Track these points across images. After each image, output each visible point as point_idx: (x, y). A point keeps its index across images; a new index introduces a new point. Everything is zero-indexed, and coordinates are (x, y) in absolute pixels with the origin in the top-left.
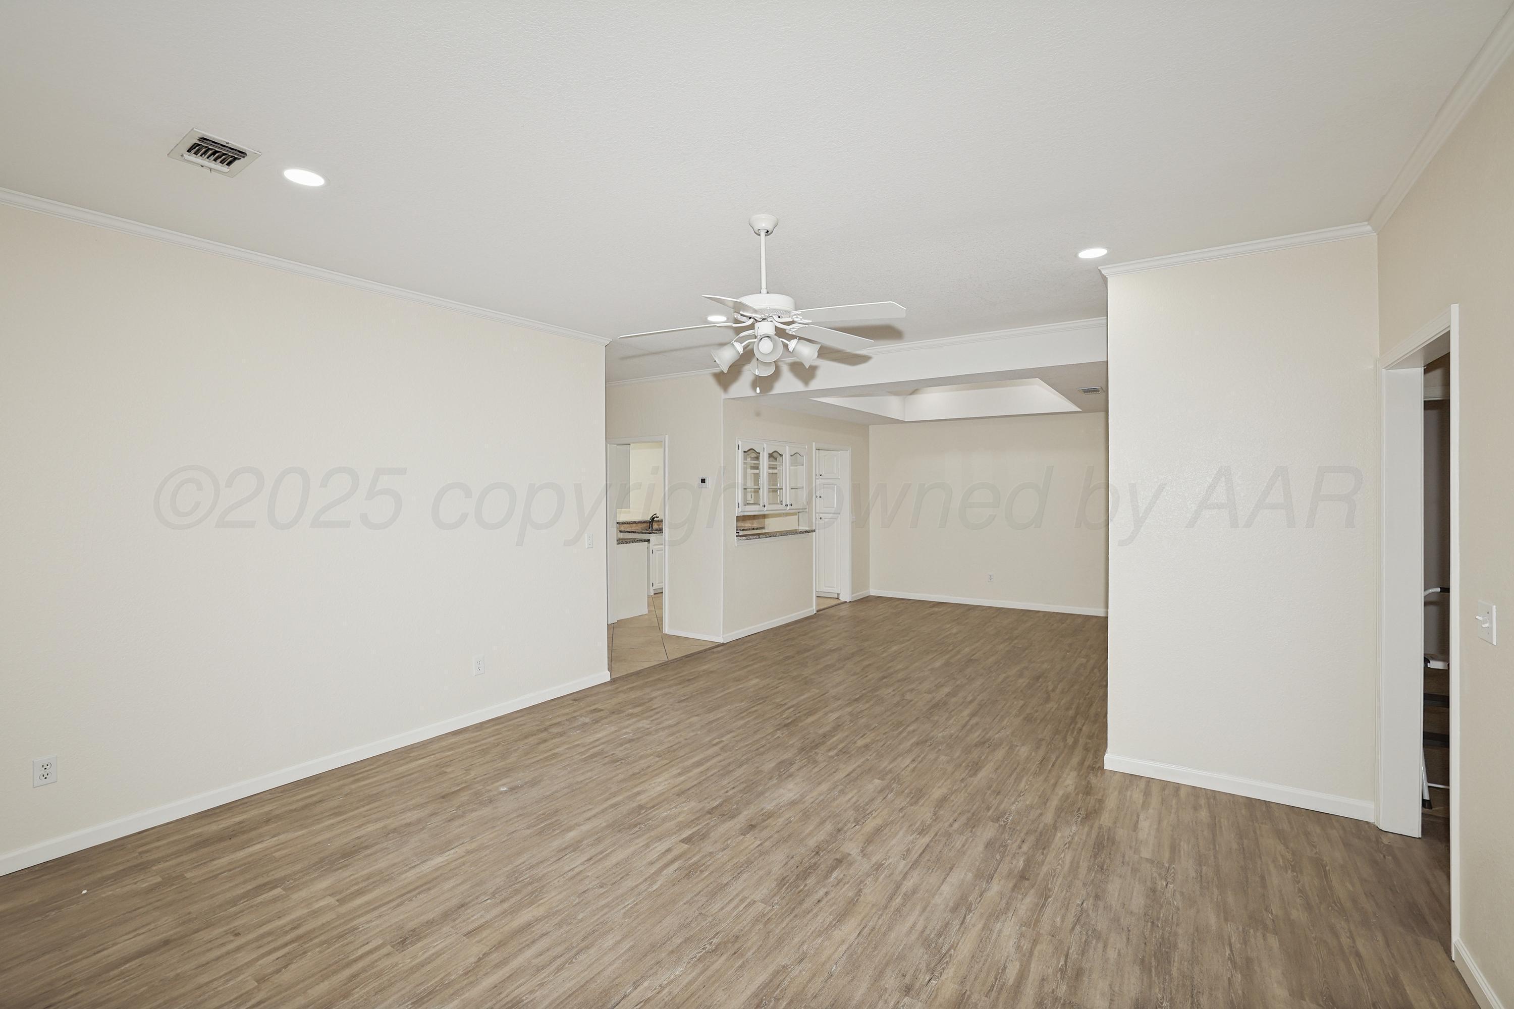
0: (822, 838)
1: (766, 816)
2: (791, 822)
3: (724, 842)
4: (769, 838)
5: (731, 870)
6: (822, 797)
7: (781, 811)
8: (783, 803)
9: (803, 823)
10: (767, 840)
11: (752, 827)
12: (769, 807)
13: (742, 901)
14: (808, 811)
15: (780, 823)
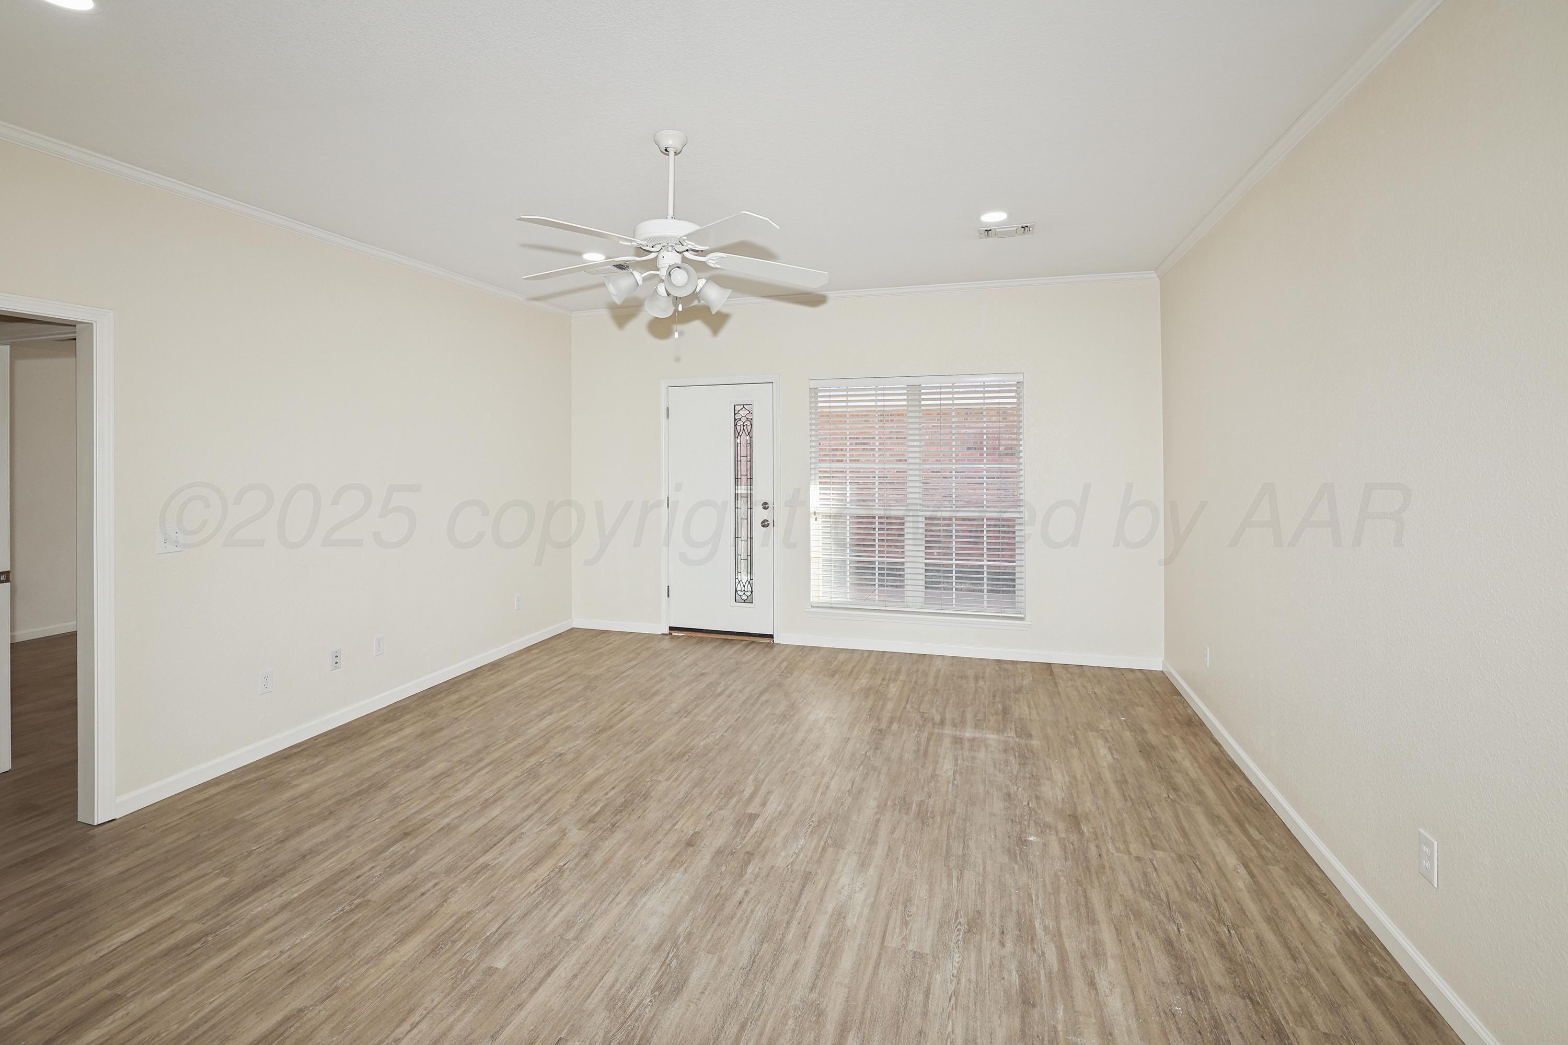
0: (607, 843)
1: (678, 861)
2: (645, 858)
3: (713, 821)
4: (667, 834)
5: (695, 798)
6: (603, 907)
7: (661, 872)
8: (661, 884)
9: (630, 859)
10: (670, 830)
11: (690, 844)
12: (677, 876)
13: (676, 779)
14: (623, 878)
15: (658, 854)
